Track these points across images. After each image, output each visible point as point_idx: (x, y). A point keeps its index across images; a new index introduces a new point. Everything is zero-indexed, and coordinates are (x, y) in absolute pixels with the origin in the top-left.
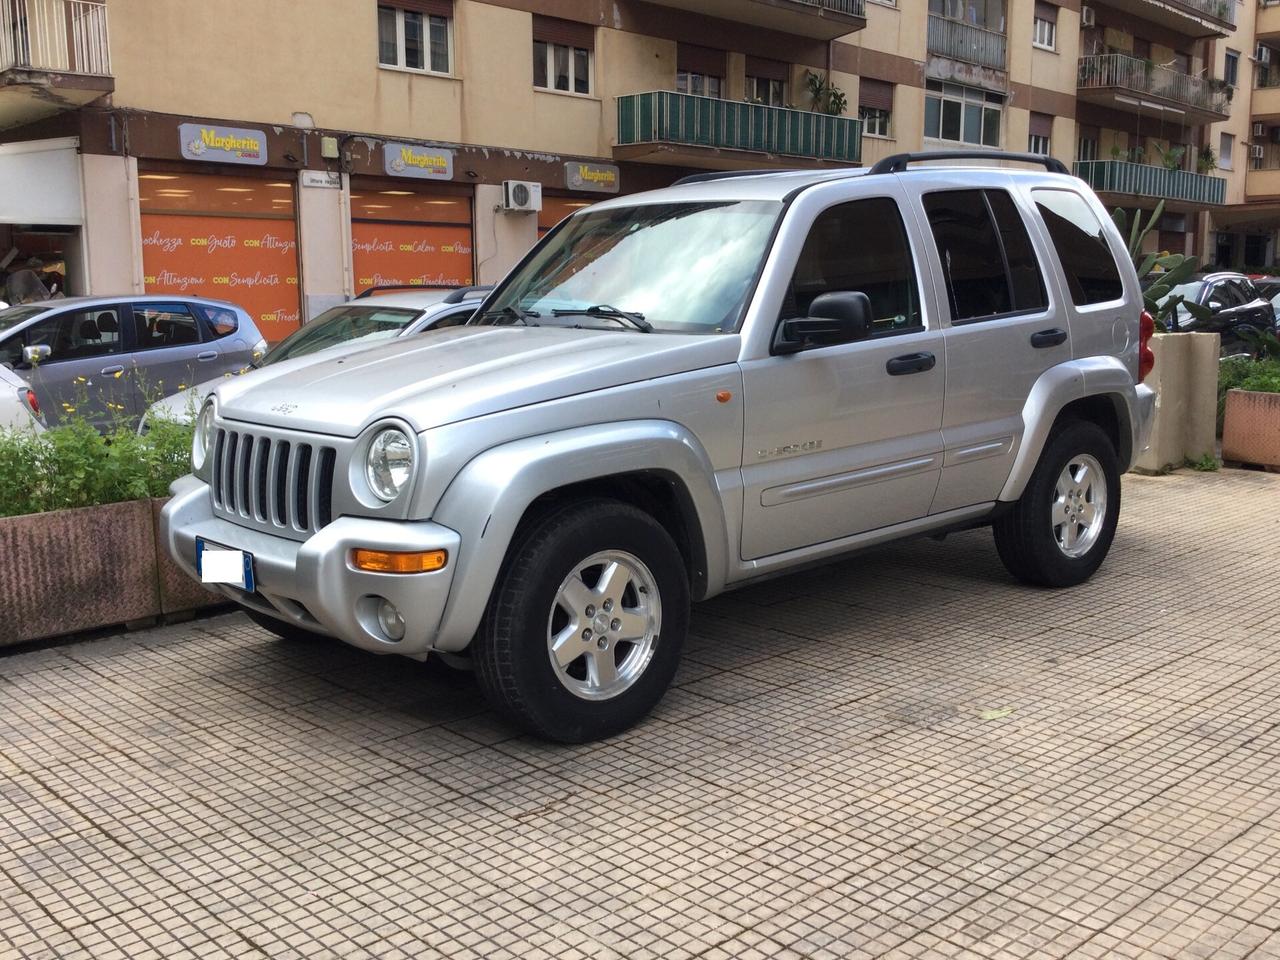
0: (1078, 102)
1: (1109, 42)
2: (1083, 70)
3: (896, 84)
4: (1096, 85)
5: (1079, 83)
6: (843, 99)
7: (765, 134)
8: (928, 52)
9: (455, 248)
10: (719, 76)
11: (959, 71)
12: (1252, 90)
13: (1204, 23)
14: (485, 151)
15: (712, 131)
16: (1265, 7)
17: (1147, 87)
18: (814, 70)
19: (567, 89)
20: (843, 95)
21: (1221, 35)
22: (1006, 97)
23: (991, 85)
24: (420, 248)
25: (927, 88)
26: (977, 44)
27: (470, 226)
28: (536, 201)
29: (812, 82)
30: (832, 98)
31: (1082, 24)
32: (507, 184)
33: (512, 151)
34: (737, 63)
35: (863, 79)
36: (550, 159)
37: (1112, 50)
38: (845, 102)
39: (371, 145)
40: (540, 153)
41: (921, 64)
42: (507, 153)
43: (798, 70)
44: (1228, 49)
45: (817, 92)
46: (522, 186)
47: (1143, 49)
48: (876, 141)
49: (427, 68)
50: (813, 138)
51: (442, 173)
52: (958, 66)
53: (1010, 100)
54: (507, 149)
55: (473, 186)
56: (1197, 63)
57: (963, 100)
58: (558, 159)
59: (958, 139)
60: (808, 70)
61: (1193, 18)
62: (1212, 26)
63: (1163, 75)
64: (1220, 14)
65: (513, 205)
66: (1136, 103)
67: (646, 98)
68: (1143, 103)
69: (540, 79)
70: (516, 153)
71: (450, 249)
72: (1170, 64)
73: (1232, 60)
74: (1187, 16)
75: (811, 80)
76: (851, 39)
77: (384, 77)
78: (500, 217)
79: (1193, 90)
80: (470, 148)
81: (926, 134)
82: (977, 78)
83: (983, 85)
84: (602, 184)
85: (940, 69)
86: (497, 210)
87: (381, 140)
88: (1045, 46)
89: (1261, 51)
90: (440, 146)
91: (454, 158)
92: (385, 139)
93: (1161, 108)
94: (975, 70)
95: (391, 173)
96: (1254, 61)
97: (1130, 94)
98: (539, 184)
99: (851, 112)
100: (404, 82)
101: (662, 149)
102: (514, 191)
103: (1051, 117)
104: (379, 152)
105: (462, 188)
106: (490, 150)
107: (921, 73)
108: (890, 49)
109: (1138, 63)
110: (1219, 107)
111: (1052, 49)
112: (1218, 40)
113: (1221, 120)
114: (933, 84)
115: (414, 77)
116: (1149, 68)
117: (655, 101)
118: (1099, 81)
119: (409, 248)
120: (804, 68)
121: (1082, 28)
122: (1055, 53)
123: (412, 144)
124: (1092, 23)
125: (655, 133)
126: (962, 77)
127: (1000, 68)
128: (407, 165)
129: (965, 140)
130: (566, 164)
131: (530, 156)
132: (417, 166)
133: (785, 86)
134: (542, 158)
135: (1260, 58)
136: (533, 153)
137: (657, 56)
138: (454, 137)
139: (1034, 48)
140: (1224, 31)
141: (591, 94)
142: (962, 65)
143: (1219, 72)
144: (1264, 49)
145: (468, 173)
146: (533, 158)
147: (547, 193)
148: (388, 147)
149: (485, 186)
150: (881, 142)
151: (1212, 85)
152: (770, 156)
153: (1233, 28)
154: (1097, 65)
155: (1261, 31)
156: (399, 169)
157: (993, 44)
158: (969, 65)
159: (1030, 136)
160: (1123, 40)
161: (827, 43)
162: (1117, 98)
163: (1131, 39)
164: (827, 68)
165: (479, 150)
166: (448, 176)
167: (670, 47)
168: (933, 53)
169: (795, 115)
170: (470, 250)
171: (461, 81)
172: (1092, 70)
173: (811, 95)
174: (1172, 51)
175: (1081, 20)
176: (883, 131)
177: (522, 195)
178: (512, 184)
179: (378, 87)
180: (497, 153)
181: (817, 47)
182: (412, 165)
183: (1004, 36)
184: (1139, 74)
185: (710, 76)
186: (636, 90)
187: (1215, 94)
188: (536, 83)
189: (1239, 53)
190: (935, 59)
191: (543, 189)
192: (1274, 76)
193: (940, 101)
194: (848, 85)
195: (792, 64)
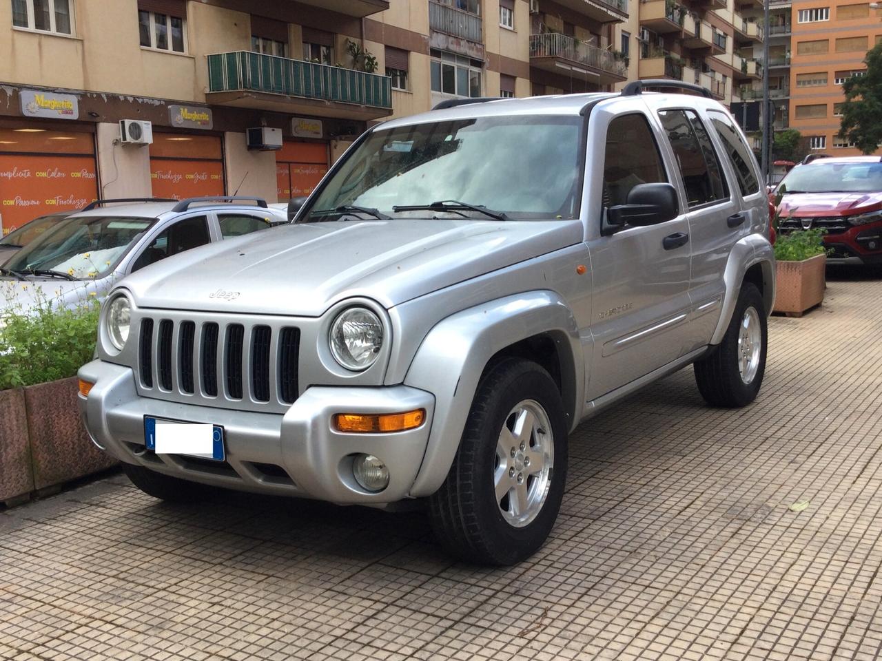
0: (530, 67)
1: (548, 24)
2: (533, 45)
3: (410, 51)
4: (542, 55)
5: (531, 54)
6: (375, 61)
7: (322, 85)
8: (430, 28)
9: (82, 174)
10: (283, 42)
11: (452, 43)
12: (639, 60)
13: (609, 12)
14: (104, 96)
15: (283, 83)
16: (644, 2)
17: (575, 57)
18: (352, 40)
19: (167, 49)
20: (374, 58)
21: (619, 21)
22: (484, 63)
23: (473, 54)
24: (53, 174)
25: (431, 55)
26: (462, 23)
27: (94, 156)
28: (147, 136)
29: (351, 48)
30: (367, 61)
31: (530, 11)
32: (123, 123)
33: (125, 96)
34: (295, 32)
35: (386, 47)
36: (157, 103)
37: (551, 30)
38: (376, 64)
39: (9, 92)
40: (149, 98)
41: (426, 37)
42: (122, 98)
43: (341, 38)
44: (623, 31)
45: (355, 55)
46: (136, 124)
47: (569, 29)
48: (399, 93)
49: (53, 30)
50: (357, 89)
51: (70, 113)
52: (451, 39)
53: (487, 65)
54: (121, 95)
55: (95, 125)
56: (604, 40)
57: (454, 64)
58: (163, 103)
59: (454, 93)
60: (347, 39)
61: (602, 8)
62: (613, 14)
63: (585, 49)
64: (619, 6)
65: (129, 139)
66: (570, 69)
67: (231, 57)
68: (574, 68)
69: (145, 41)
70: (129, 98)
71: (78, 175)
72: (590, 41)
73: (625, 39)
74: (598, 7)
75: (351, 46)
76: (377, 17)
77: (17, 37)
78: (119, 149)
79: (603, 59)
80: (92, 95)
81: (433, 89)
82: (464, 48)
83: (469, 54)
84: (199, 123)
85: (439, 42)
86: (116, 143)
87: (18, 88)
88: (507, 26)
89: (643, 32)
90: (67, 92)
91: (79, 102)
92: (22, 87)
93: (585, 72)
94: (462, 43)
95: (27, 114)
96: (639, 40)
97: (565, 62)
98: (150, 123)
99: (380, 71)
100: (35, 40)
101: (247, 96)
102: (130, 127)
103: (514, 78)
104: (16, 98)
105: (86, 126)
106: (107, 95)
107: (427, 44)
108: (404, 26)
109: (569, 40)
110: (621, 72)
111: (511, 28)
112: (617, 25)
113: (622, 81)
114: (435, 53)
115: (43, 37)
116: (576, 43)
117: (238, 59)
118: (544, 53)
119: (44, 174)
120: (345, 37)
121: (530, 14)
122: (514, 32)
123: (44, 90)
124: (537, 11)
125: (240, 83)
126: (453, 47)
127: (478, 42)
128: (40, 107)
129: (458, 94)
130: (169, 107)
131: (140, 101)
132: (48, 108)
133: (332, 50)
134: (150, 102)
135: (643, 37)
136: (142, 98)
137: (235, 24)
138: (79, 85)
139: (501, 27)
140: (622, 18)
141: (186, 52)
142: (453, 39)
143: (618, 47)
144: (645, 31)
145: (91, 114)
146: (143, 102)
147: (156, 130)
148: (24, 94)
149: (105, 124)
150: (402, 94)
151: (615, 56)
152: (327, 103)
153: (627, 16)
154: (542, 41)
155: (642, 19)
156: (34, 111)
157: (473, 23)
158: (458, 38)
159: (501, 91)
160: (556, 23)
161: (360, 19)
162: (558, 65)
163: (561, 22)
164: (362, 38)
165: (99, 95)
166: (75, 116)
167: (246, 18)
168: (433, 30)
169: (343, 72)
170: (94, 176)
171: (82, 41)
172: (539, 45)
173: (351, 58)
174: (588, 32)
175: (530, 8)
176: (403, 86)
177: (136, 130)
178: (128, 122)
179: (13, 45)
180: (113, 98)
181: (354, 22)
182: (45, 108)
183: (480, 19)
184: (570, 48)
185: (276, 41)
186: (222, 50)
187: (617, 62)
188: (142, 44)
189: (630, 34)
190: (435, 34)
191: (152, 126)
192: (652, 50)
193: (440, 64)
194: (377, 51)
195: (336, 34)
